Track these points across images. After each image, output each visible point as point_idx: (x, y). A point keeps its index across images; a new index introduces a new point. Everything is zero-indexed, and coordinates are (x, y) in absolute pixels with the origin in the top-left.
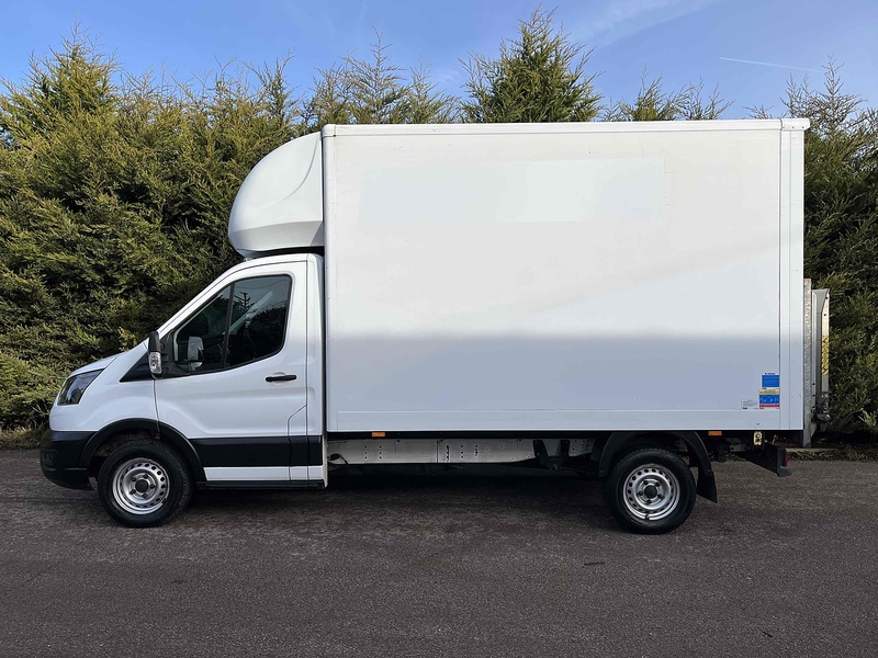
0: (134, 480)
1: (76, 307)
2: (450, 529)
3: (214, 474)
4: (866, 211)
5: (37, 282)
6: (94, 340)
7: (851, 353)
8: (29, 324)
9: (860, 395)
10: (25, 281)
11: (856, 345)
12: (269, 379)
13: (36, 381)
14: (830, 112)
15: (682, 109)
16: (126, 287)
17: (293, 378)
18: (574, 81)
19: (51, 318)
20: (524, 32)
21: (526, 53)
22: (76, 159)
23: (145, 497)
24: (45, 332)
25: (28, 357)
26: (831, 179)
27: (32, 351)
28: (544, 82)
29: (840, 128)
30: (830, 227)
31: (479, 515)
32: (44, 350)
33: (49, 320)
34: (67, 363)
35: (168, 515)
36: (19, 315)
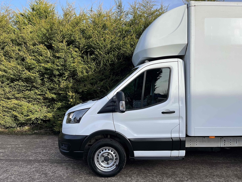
0: (103, 156)
1: (47, 84)
3: (138, 154)
5: (37, 75)
6: (54, 96)
8: (30, 90)
10: (32, 74)
12: (163, 113)
13: (34, 110)
16: (67, 77)
17: (174, 112)
19: (38, 88)
22: (51, 30)
23: (108, 164)
24: (36, 93)
25: (29, 102)
27: (31, 100)
32: (35, 99)
33: (37, 88)
34: (43, 104)
35: (119, 172)
36: (27, 87)
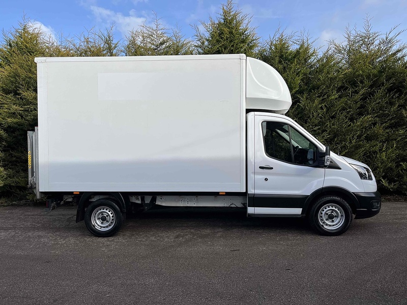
2: (177, 237)
4: (379, 86)
7: (375, 152)
9: (380, 171)
11: (377, 148)
14: (366, 40)
15: (297, 42)
18: (245, 31)
20: (223, 9)
21: (225, 19)
26: (363, 72)
28: (231, 33)
29: (371, 47)
30: (363, 95)
31: (192, 231)
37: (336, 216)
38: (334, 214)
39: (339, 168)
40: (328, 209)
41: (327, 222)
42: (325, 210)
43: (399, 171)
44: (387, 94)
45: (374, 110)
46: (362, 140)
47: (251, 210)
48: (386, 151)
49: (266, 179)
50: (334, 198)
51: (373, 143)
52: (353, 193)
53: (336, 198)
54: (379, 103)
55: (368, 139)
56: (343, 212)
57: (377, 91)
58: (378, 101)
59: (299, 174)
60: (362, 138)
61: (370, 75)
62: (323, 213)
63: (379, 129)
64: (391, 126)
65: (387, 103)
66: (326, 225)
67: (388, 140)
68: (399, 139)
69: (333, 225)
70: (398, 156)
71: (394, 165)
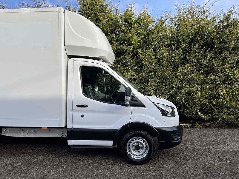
37: (141, 148)
38: (140, 146)
39: (144, 107)
40: (135, 141)
41: (134, 152)
42: (133, 142)
43: (211, 106)
44: (201, 48)
45: (192, 61)
46: (184, 83)
47: (70, 142)
48: (201, 91)
49: (82, 116)
50: (140, 132)
51: (192, 85)
52: (155, 128)
53: (141, 132)
54: (195, 56)
55: (189, 82)
56: (148, 144)
57: (193, 47)
58: (195, 54)
59: (110, 111)
60: (184, 81)
61: (189, 35)
62: (131, 144)
63: (195, 75)
64: (205, 73)
65: (202, 56)
66: (134, 155)
67: (203, 83)
68: (211, 82)
69: (139, 156)
70: (210, 95)
71: (207, 101)
